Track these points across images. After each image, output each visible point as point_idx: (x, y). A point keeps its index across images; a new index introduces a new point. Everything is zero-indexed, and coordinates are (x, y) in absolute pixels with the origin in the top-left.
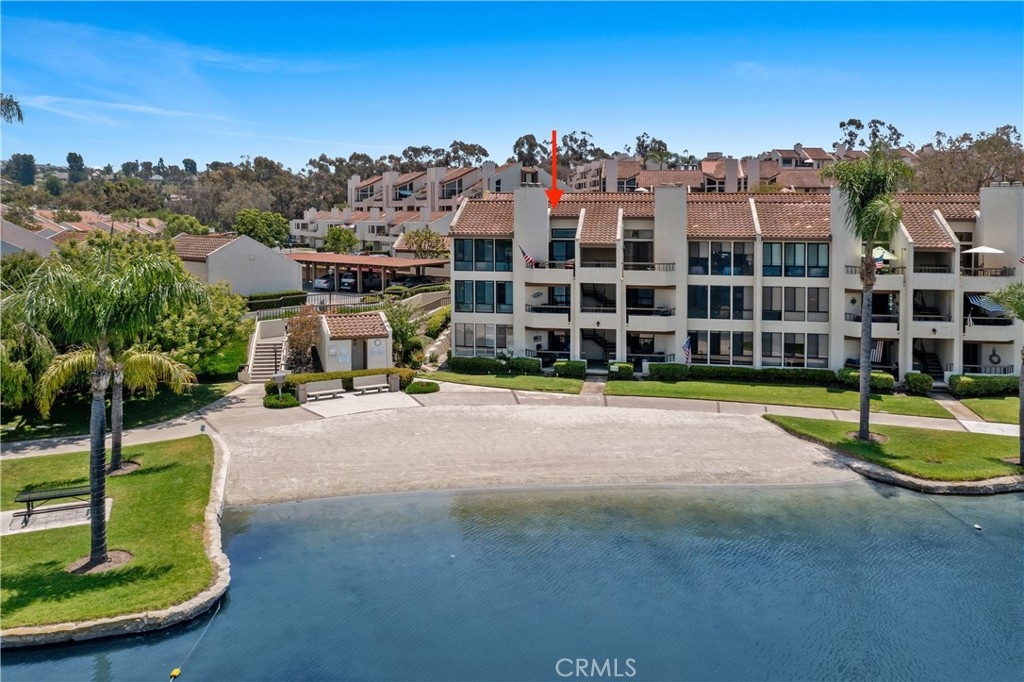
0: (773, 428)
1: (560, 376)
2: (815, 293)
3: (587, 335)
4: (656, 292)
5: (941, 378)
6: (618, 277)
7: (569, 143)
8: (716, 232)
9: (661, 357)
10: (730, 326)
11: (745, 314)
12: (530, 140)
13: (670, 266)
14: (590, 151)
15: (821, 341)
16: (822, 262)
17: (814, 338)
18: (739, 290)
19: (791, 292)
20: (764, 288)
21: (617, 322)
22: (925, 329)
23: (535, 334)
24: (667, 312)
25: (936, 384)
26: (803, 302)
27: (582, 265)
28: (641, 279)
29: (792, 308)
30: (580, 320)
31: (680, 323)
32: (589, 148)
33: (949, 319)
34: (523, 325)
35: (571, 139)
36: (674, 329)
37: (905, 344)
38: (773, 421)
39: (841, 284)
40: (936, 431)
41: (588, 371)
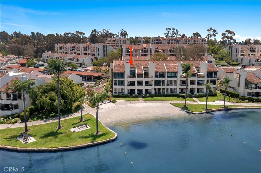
0: (172, 105)
1: (134, 97)
2: (175, 81)
3: (138, 90)
4: (149, 82)
5: (193, 94)
6: (143, 79)
7: (104, 32)
8: (159, 71)
9: (150, 93)
10: (161, 87)
11: (164, 85)
12: (95, 31)
13: (152, 77)
14: (109, 34)
15: (176, 89)
16: (176, 76)
17: (175, 89)
18: (163, 81)
19: (171, 81)
20: (167, 80)
21: (143, 87)
22: (191, 87)
23: (128, 90)
24: (151, 85)
25: (193, 95)
26: (173, 83)
27: (137, 77)
28: (147, 79)
29: (171, 84)
30: (137, 87)
31: (153, 87)
32: (109, 33)
33: (195, 85)
34: (126, 88)
35: (105, 31)
36: (152, 88)
37: (189, 89)
38: (171, 104)
39: (179, 80)
40: (194, 104)
41: (139, 96)
